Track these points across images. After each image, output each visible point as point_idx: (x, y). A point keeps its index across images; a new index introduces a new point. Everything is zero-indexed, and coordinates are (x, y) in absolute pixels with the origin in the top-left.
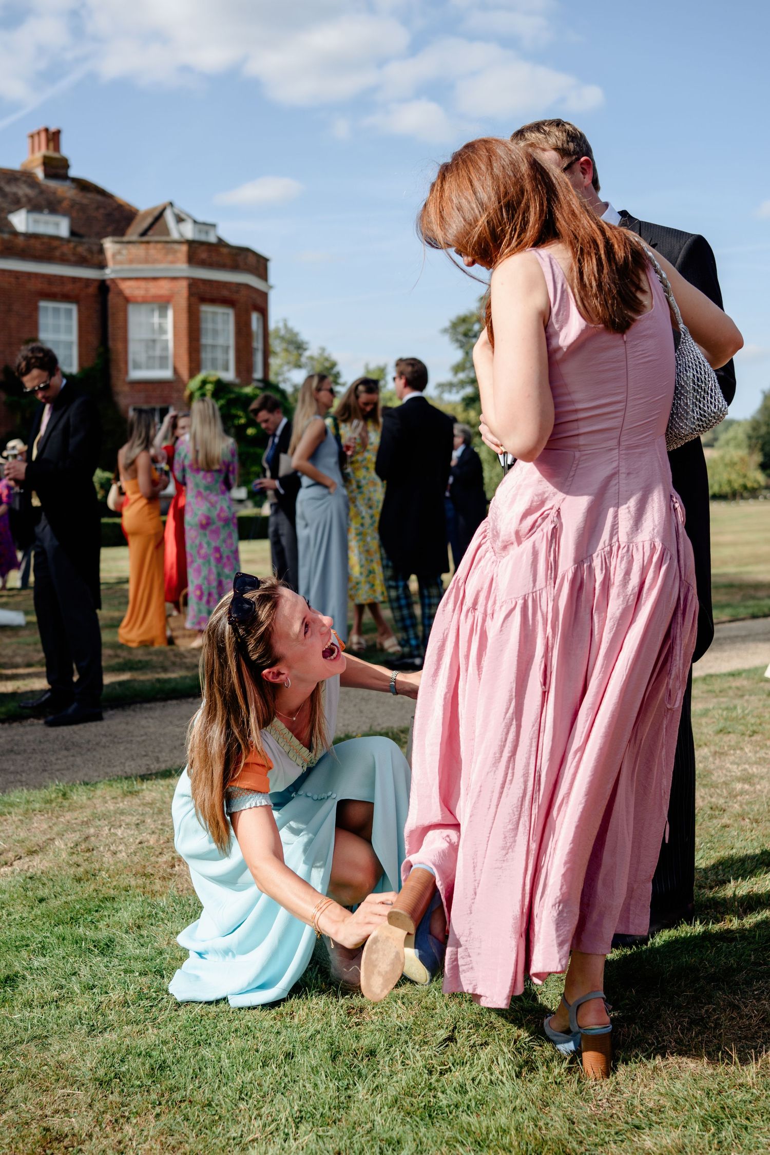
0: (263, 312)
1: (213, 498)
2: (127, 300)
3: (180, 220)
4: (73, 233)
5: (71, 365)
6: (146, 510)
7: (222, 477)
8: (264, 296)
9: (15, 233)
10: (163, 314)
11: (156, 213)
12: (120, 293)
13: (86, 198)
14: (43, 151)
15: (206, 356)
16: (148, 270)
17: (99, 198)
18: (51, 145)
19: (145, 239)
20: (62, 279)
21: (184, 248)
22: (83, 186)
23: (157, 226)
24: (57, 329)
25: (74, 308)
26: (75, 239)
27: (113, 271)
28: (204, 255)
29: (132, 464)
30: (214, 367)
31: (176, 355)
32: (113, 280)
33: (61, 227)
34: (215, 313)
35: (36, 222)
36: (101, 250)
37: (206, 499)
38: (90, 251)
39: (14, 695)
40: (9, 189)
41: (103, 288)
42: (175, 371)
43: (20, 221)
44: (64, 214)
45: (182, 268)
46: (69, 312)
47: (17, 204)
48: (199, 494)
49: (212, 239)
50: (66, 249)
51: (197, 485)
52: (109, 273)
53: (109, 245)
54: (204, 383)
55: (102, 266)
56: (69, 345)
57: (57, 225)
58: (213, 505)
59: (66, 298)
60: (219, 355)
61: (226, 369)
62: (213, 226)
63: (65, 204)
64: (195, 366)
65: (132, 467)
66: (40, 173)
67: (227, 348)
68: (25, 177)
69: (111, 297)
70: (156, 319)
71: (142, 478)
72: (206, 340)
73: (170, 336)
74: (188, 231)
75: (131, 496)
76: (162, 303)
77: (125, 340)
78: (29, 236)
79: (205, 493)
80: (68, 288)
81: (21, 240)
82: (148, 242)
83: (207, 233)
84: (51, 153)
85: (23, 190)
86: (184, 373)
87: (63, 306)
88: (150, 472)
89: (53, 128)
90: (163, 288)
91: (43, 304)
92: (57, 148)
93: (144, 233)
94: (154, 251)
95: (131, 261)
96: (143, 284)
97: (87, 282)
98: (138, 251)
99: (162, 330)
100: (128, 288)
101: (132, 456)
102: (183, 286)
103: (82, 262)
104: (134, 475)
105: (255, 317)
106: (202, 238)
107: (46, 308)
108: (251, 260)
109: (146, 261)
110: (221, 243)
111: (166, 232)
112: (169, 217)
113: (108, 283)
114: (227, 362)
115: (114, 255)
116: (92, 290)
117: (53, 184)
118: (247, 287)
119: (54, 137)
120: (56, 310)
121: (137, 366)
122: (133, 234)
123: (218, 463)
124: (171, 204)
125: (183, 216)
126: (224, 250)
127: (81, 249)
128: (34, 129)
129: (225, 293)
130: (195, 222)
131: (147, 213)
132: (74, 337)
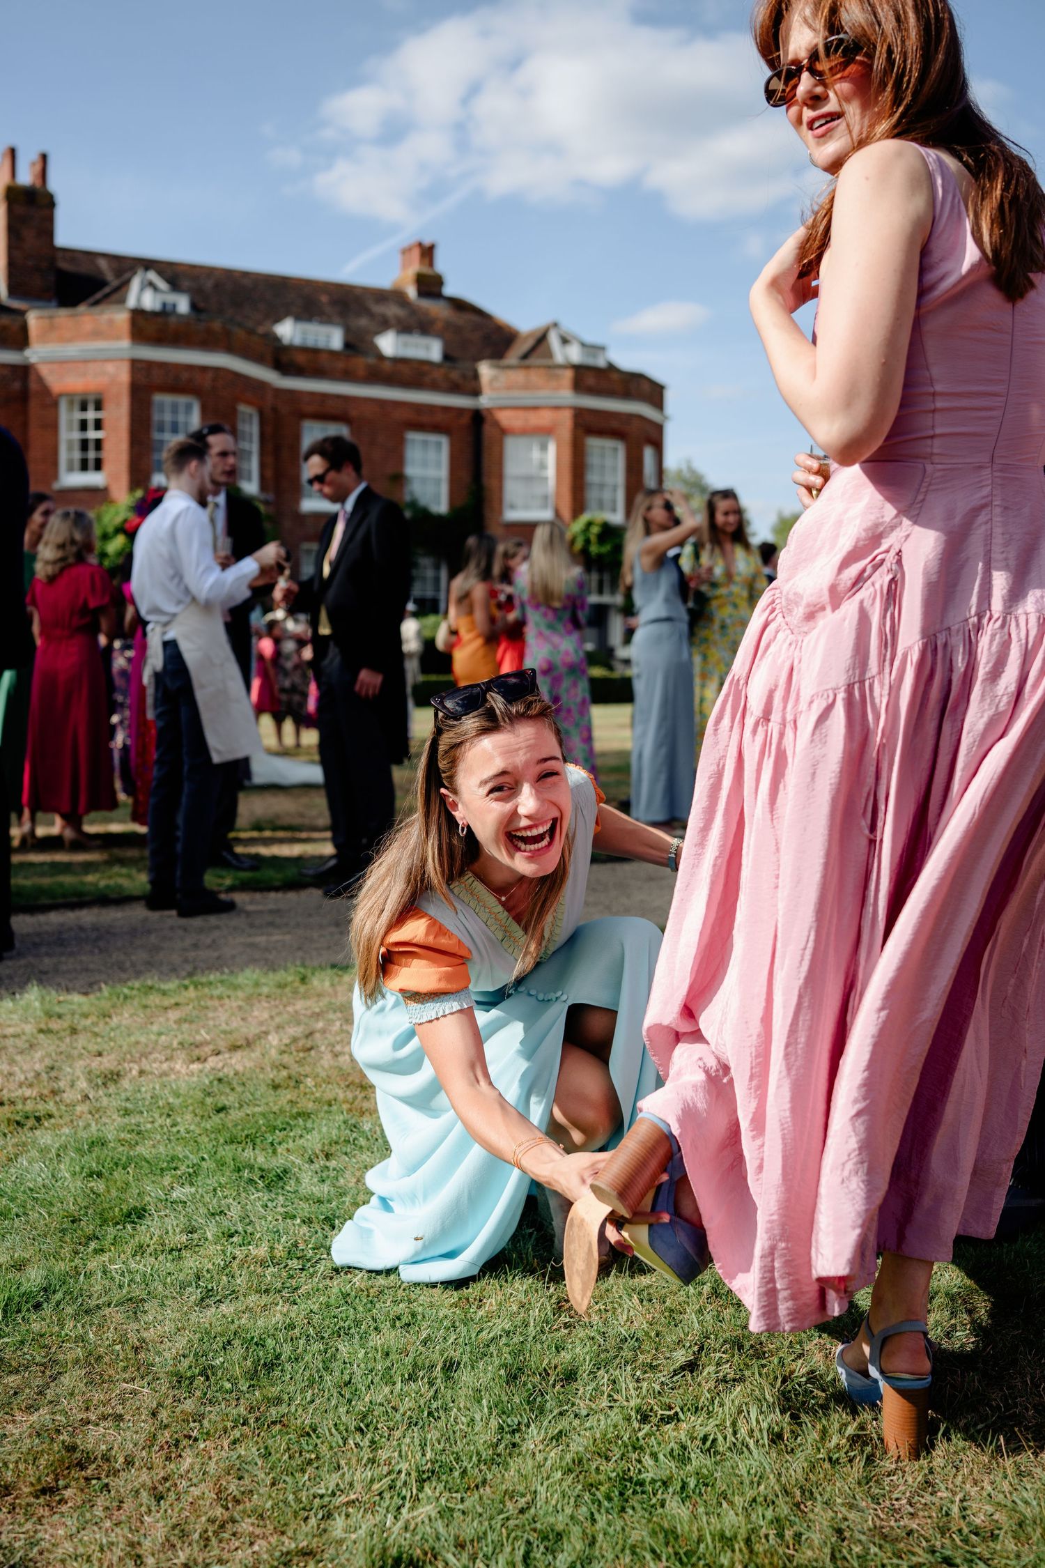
0: (658, 446)
1: (556, 639)
2: (504, 432)
3: (565, 341)
4: (447, 357)
5: (439, 503)
6: (481, 652)
7: (567, 615)
8: (659, 428)
9: (381, 357)
10: (544, 448)
11: (539, 335)
12: (496, 424)
13: (461, 319)
14: (415, 267)
15: (592, 495)
16: (528, 398)
17: (475, 318)
18: (427, 261)
19: (527, 362)
20: (432, 409)
21: (569, 374)
22: (459, 305)
23: (541, 349)
24: (425, 464)
25: (444, 441)
26: (448, 364)
27: (490, 399)
28: (590, 380)
29: (465, 597)
30: (601, 506)
31: (558, 494)
32: (489, 410)
33: (432, 350)
34: (603, 448)
35: (406, 345)
36: (476, 376)
37: (547, 639)
38: (464, 377)
39: (298, 860)
40: (378, 309)
41: (478, 418)
42: (557, 513)
43: (388, 344)
44: (438, 335)
45: (566, 396)
46: (439, 444)
47: (384, 325)
48: (540, 634)
49: (601, 363)
50: (437, 375)
51: (537, 624)
52: (484, 401)
53: (485, 370)
54: (589, 524)
55: (476, 392)
56: (438, 481)
57: (428, 348)
58: (555, 647)
59: (436, 428)
60: (607, 495)
61: (614, 510)
62: (602, 349)
63: (439, 325)
64: (579, 506)
65: (466, 602)
66: (411, 292)
67: (615, 488)
68: (396, 296)
69: (488, 430)
70: (536, 454)
71: (479, 615)
72: (592, 477)
73: (551, 472)
74: (574, 354)
75: (465, 635)
76: (544, 432)
77: (500, 477)
78: (398, 361)
79: (547, 632)
80: (439, 418)
81: (387, 366)
82: (528, 367)
83: (595, 356)
84: (426, 270)
85: (392, 310)
86: (566, 513)
87: (432, 438)
88: (487, 607)
89: (427, 241)
90: (545, 418)
91: (413, 437)
92: (431, 264)
93: (525, 356)
94: (535, 377)
95: (509, 388)
96: (521, 414)
97: (460, 411)
98: (518, 376)
99: (543, 466)
100: (505, 418)
101: (467, 586)
102: (566, 419)
103: (455, 388)
104: (470, 612)
105: (648, 454)
106: (590, 361)
107: (413, 441)
108: (646, 387)
109: (527, 387)
110: (611, 368)
111: (549, 354)
112: (554, 340)
113: (485, 413)
114: (614, 502)
115: (492, 381)
116: (465, 420)
117: (427, 304)
118: (640, 418)
119: (427, 252)
120: (425, 443)
121: (512, 507)
122: (512, 358)
123: (560, 599)
124: (555, 325)
125: (569, 338)
126: (615, 376)
127: (455, 375)
128: (406, 244)
129: (615, 424)
130: (583, 345)
131: (530, 335)
132: (443, 472)
